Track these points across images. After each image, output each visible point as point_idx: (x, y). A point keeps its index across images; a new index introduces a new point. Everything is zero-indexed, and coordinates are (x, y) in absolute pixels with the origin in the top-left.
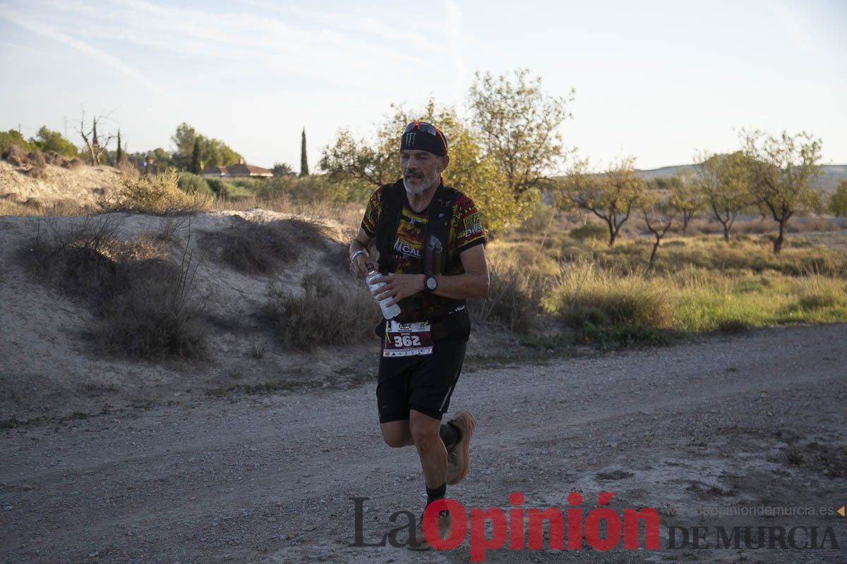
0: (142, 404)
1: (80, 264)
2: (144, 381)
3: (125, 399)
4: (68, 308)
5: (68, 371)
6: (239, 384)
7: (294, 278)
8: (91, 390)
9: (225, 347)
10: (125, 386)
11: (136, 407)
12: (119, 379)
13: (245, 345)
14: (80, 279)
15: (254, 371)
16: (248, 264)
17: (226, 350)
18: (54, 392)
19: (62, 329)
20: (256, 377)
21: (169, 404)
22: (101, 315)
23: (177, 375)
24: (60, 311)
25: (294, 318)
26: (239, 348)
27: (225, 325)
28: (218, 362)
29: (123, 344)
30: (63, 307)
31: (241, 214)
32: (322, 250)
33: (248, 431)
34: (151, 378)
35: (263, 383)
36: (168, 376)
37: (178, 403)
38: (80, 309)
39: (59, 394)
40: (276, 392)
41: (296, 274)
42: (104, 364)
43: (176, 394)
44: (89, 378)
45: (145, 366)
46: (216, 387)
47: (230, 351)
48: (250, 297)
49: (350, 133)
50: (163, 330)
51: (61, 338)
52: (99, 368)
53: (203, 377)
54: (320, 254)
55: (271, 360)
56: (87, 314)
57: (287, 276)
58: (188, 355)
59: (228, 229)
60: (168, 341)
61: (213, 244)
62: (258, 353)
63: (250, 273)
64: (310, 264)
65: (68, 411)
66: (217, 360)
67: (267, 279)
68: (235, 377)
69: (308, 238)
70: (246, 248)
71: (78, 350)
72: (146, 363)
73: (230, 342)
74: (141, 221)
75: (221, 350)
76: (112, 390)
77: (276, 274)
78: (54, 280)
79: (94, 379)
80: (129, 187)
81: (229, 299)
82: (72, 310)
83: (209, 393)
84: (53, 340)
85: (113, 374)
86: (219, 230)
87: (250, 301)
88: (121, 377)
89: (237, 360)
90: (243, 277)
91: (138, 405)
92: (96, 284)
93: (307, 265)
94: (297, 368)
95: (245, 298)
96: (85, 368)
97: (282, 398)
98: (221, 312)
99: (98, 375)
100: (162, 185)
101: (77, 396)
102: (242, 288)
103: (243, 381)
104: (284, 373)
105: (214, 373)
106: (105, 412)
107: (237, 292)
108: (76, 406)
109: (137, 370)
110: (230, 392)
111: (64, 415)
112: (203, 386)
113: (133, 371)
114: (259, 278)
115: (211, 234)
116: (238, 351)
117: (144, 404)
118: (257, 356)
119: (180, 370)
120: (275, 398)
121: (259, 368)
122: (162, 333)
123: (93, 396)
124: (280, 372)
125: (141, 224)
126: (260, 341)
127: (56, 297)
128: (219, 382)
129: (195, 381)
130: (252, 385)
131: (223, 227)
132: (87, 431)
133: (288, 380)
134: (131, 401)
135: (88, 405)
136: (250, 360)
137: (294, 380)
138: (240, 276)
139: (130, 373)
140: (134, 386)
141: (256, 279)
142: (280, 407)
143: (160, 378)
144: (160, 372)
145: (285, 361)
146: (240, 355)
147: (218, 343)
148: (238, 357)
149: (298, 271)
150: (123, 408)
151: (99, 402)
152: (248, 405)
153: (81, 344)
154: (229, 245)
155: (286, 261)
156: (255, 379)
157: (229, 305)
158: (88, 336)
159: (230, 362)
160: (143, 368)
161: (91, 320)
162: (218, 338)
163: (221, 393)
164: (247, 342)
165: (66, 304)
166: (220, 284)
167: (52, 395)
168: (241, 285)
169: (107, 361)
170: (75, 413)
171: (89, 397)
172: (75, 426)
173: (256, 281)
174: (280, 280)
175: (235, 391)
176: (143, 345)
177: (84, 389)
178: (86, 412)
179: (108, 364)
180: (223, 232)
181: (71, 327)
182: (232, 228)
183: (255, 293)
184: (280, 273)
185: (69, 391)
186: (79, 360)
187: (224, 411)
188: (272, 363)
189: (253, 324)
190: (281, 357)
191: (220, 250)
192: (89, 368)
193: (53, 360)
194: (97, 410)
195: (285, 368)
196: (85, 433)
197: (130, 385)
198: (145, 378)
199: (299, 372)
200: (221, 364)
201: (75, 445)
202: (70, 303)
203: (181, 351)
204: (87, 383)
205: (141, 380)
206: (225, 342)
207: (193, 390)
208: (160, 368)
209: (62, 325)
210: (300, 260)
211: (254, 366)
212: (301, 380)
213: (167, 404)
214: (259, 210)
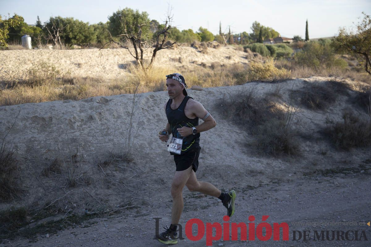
0: (277, 181)
1: (241, 110)
2: (274, 167)
3: (268, 178)
4: (237, 131)
5: (241, 163)
6: (317, 169)
7: (335, 111)
8: (252, 173)
9: (307, 149)
10: (266, 170)
11: (274, 183)
12: (263, 167)
13: (317, 148)
14: (241, 117)
15: (323, 161)
16: (313, 105)
17: (308, 150)
18: (237, 174)
19: (236, 142)
20: (324, 165)
21: (288, 180)
22: (251, 134)
23: (288, 164)
24: (235, 133)
25: (340, 135)
26: (314, 149)
27: (306, 137)
28: (306, 156)
29: (263, 149)
30: (235, 130)
31: (307, 79)
32: (346, 95)
33: (334, 204)
34: (277, 166)
35: (329, 168)
36: (284, 165)
37: (292, 181)
38: (242, 131)
39: (239, 175)
40: (338, 175)
41: (336, 109)
42: (256, 159)
43: (290, 175)
44: (251, 166)
45: (274, 160)
46: (307, 171)
47: (310, 150)
48: (315, 122)
49: (345, 30)
50: (281, 143)
51: (236, 146)
52: (254, 161)
53: (300, 165)
54: (345, 98)
55: (330, 156)
56: (245, 133)
57: (331, 110)
58: (292, 154)
59: (302, 88)
60: (283, 148)
61: (296, 96)
62: (324, 152)
63: (314, 109)
64: (341, 104)
65: (244, 184)
66: (305, 155)
67: (321, 112)
68: (315, 165)
69: (340, 90)
70: (312, 98)
71: (244, 152)
72: (273, 158)
73: (309, 146)
74: (263, 86)
75: (306, 151)
76: (261, 173)
77: (326, 109)
78: (230, 118)
79: (252, 167)
80: (254, 68)
81: (306, 123)
82: (239, 132)
83: (305, 174)
84: (233, 147)
85: (260, 164)
86: (298, 89)
87: (315, 124)
88: (264, 165)
89: (314, 155)
90: (311, 112)
91: (274, 181)
92: (248, 119)
93: (340, 104)
94: (343, 160)
95: (313, 122)
96: (248, 161)
97: (343, 180)
98: (303, 130)
99: (254, 164)
100: (268, 66)
101: (246, 176)
102: (311, 117)
103: (318, 167)
104: (338, 162)
105: (304, 162)
106: (260, 186)
107: (309, 120)
108: (247, 181)
109: (271, 162)
110: (315, 175)
111: (243, 187)
112: (301, 170)
113: (269, 162)
114: (319, 112)
115: (295, 91)
116: (314, 151)
117: (276, 181)
118: (324, 154)
119: (289, 162)
120: (339, 180)
121: (325, 160)
122: (281, 145)
123: (254, 176)
124: (335, 162)
125: (263, 88)
126: (323, 146)
127: (232, 125)
128: (308, 168)
129: (297, 168)
130: (323, 169)
131: (299, 87)
132: (257, 199)
133: (341, 167)
134: (270, 179)
135: (253, 181)
136: (320, 156)
137: (343, 166)
138: (309, 111)
139: (267, 164)
140: (270, 170)
141: (317, 112)
142: (344, 187)
143: (281, 166)
144: (280, 162)
145: (338, 156)
146: (315, 153)
147: (304, 146)
148: (314, 154)
149: (336, 107)
150: (268, 183)
151: (257, 179)
152: (328, 185)
153: (245, 149)
154: (304, 96)
155: (330, 103)
156: (324, 166)
157: (306, 126)
158: (248, 145)
159: (311, 157)
160: (272, 161)
161: (247, 136)
162: (304, 144)
163: (310, 175)
164: (317, 146)
165: (236, 129)
166: (301, 116)
167: (236, 175)
168: (310, 116)
169: (257, 157)
170: (247, 186)
171: (252, 176)
172: (251, 196)
173: (317, 114)
174: (328, 112)
175: (316, 173)
176: (273, 150)
177: (249, 172)
178: (252, 185)
179: (258, 159)
180: (300, 90)
181: (240, 141)
182: (304, 87)
183: (318, 120)
184: (328, 109)
185: (243, 173)
186: (245, 157)
187: (318, 189)
188: (331, 157)
189: (320, 137)
190: (335, 154)
191: (299, 99)
192: (250, 161)
193: (234, 157)
194: (257, 185)
195: (338, 160)
196: (257, 201)
197: (268, 170)
198: (274, 166)
199: (345, 162)
200: (307, 158)
201: (254, 209)
202: (238, 128)
203: (289, 153)
204: (250, 169)
205: (273, 167)
206: (307, 146)
207: (297, 172)
208: (280, 161)
209: (236, 140)
210: (336, 101)
211: (323, 159)
212: (347, 167)
213: (287, 181)
214: (314, 77)
